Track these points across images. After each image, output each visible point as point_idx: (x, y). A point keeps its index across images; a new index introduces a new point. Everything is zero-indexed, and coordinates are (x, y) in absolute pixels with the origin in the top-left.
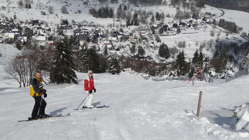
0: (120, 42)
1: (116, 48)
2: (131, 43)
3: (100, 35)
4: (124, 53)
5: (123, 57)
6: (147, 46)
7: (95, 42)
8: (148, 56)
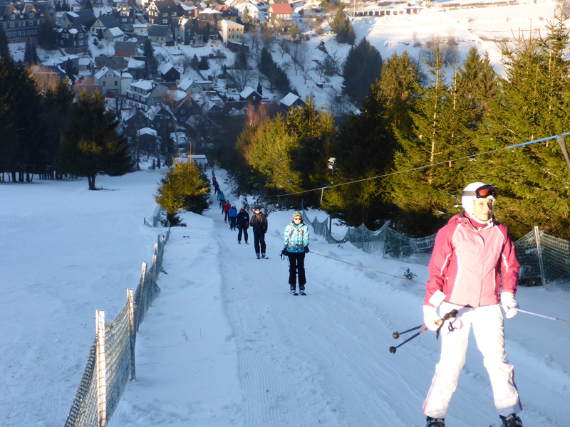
0: (182, 46)
1: (165, 68)
2: (230, 46)
3: (97, 15)
4: (197, 89)
5: (189, 107)
6: (295, 60)
7: (77, 46)
8: (299, 102)
